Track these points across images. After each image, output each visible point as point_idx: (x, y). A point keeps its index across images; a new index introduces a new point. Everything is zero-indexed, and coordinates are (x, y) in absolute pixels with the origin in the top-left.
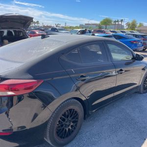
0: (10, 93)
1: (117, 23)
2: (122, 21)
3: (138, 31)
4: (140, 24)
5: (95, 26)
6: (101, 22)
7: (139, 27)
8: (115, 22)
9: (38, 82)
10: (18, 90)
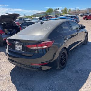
0: (46, 47)
1: (56, 11)
2: (59, 9)
3: (69, 14)
4: (69, 9)
5: (43, 14)
6: (47, 11)
7: (69, 11)
8: (55, 10)
9: (53, 41)
10: (48, 45)
